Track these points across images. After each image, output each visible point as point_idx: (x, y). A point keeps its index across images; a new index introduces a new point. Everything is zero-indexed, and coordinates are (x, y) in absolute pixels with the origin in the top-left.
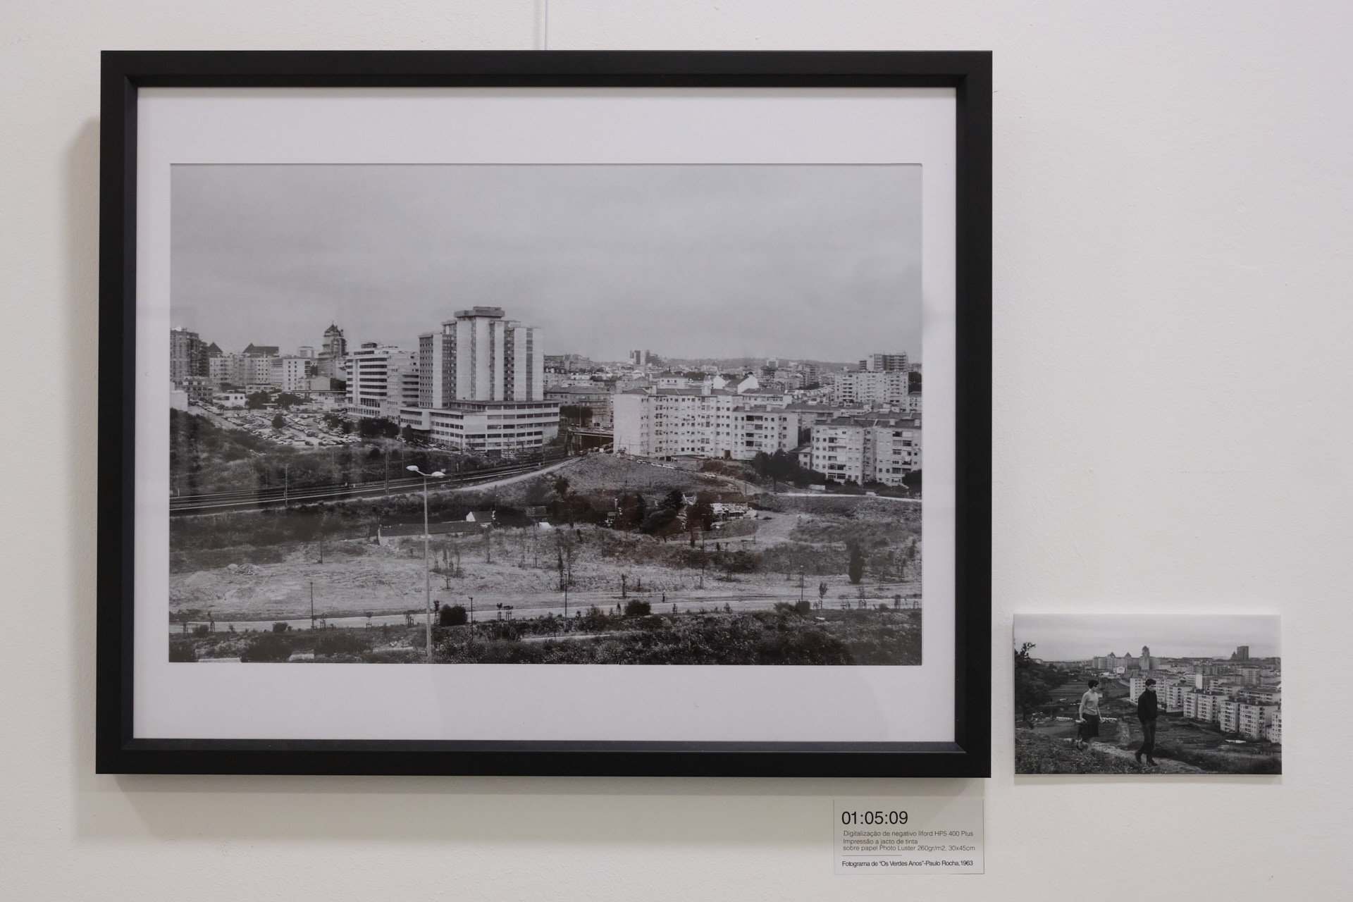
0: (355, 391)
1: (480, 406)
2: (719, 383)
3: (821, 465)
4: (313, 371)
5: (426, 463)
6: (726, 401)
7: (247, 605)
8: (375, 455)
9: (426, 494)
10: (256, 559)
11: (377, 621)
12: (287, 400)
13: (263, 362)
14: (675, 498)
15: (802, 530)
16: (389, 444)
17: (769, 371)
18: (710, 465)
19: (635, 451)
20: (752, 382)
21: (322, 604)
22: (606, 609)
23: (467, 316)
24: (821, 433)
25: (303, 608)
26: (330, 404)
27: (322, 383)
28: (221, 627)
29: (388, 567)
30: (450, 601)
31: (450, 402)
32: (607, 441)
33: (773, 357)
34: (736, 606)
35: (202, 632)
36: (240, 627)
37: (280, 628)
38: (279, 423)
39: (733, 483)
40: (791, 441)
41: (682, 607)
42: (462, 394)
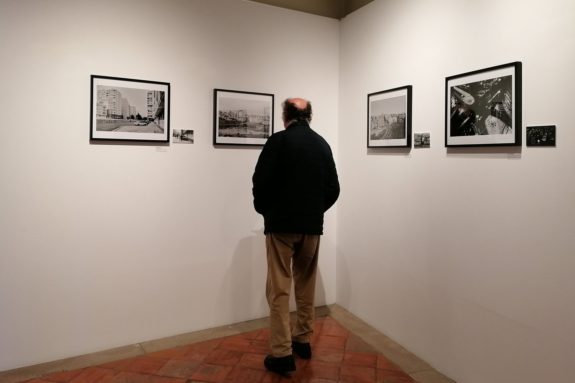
0: (232, 116)
1: (240, 118)
2: (257, 117)
3: (263, 124)
4: (229, 114)
5: (237, 122)
6: (257, 118)
7: (224, 132)
8: (233, 121)
9: (237, 124)
10: (225, 129)
11: (233, 134)
12: (227, 116)
13: (225, 113)
14: (254, 125)
15: (262, 128)
16: (234, 120)
17: (260, 116)
18: (256, 123)
19: (251, 122)
20: (259, 117)
21: (229, 133)
22: (249, 134)
23: (240, 111)
24: (263, 121)
25: (228, 133)
26: (230, 117)
27: (230, 115)
28: (222, 134)
29: (234, 130)
30: (238, 133)
31: (238, 117)
32: (249, 121)
33: (260, 115)
34: (258, 134)
35: (221, 134)
36: (224, 134)
37: (226, 134)
38: (226, 118)
39: (257, 125)
40: (261, 122)
41: (254, 134)
42: (239, 117)
